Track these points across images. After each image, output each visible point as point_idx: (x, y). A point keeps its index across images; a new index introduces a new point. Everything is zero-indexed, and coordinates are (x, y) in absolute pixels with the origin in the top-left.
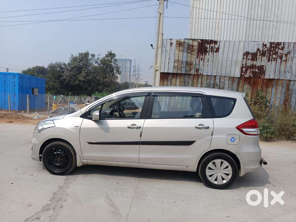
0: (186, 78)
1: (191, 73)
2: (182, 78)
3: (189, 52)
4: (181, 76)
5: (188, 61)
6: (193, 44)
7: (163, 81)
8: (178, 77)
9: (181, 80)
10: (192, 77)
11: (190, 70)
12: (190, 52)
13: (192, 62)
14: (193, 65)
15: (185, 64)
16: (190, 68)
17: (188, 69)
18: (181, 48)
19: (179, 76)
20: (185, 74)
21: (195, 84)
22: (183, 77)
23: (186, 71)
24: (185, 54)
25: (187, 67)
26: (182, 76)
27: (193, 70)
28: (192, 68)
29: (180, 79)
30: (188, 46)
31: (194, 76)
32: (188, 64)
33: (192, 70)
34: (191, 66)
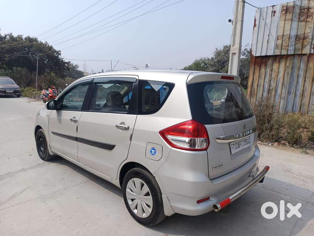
0: (296, 60)
1: (304, 52)
2: (288, 62)
3: (302, 19)
4: (287, 59)
5: (299, 34)
6: (310, 6)
7: (260, 67)
8: (283, 60)
9: (288, 64)
10: (305, 58)
11: (303, 47)
12: (304, 19)
13: (306, 34)
14: (308, 39)
15: (293, 39)
16: (303, 44)
17: (299, 46)
18: (289, 16)
19: (283, 58)
20: (293, 55)
21: (310, 68)
22: (290, 60)
23: (295, 50)
24: (295, 24)
25: (298, 43)
26: (288, 58)
27: (308, 47)
28: (307, 44)
29: (286, 63)
30: (301, 10)
31: (308, 57)
32: (300, 39)
33: (305, 47)
34: (305, 41)
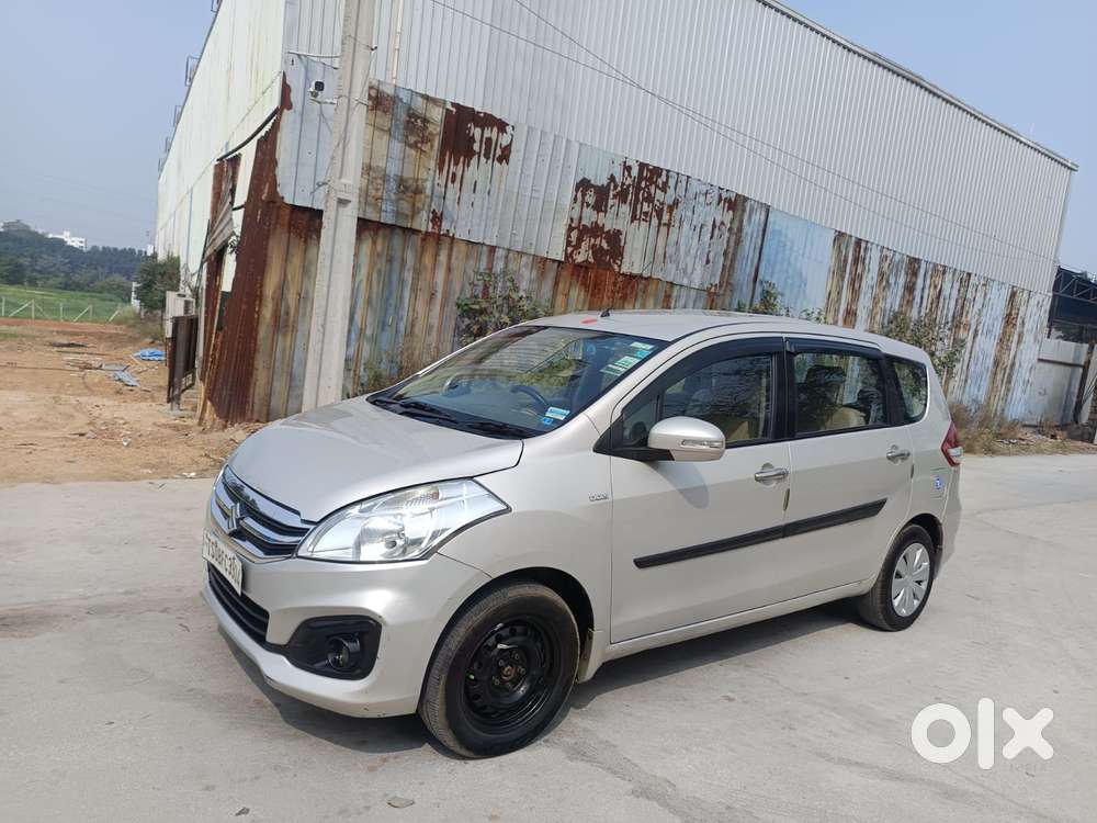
0: (397, 241)
1: (416, 226)
2: (380, 241)
3: (412, 139)
4: (376, 234)
5: (405, 175)
6: (428, 115)
8: (367, 233)
9: (379, 248)
10: (417, 239)
11: (415, 212)
12: (416, 143)
13: (420, 182)
14: (423, 196)
15: (393, 185)
16: (414, 205)
17: (405, 206)
18: (385, 121)
19: (370, 229)
20: (392, 227)
21: (425, 268)
22: (384, 238)
23: (398, 214)
24: (397, 147)
25: (403, 199)
26: (381, 233)
27: (424, 215)
28: (421, 207)
29: (374, 243)
30: (410, 116)
31: (423, 240)
32: (406, 188)
33: (419, 213)
34: (418, 197)
